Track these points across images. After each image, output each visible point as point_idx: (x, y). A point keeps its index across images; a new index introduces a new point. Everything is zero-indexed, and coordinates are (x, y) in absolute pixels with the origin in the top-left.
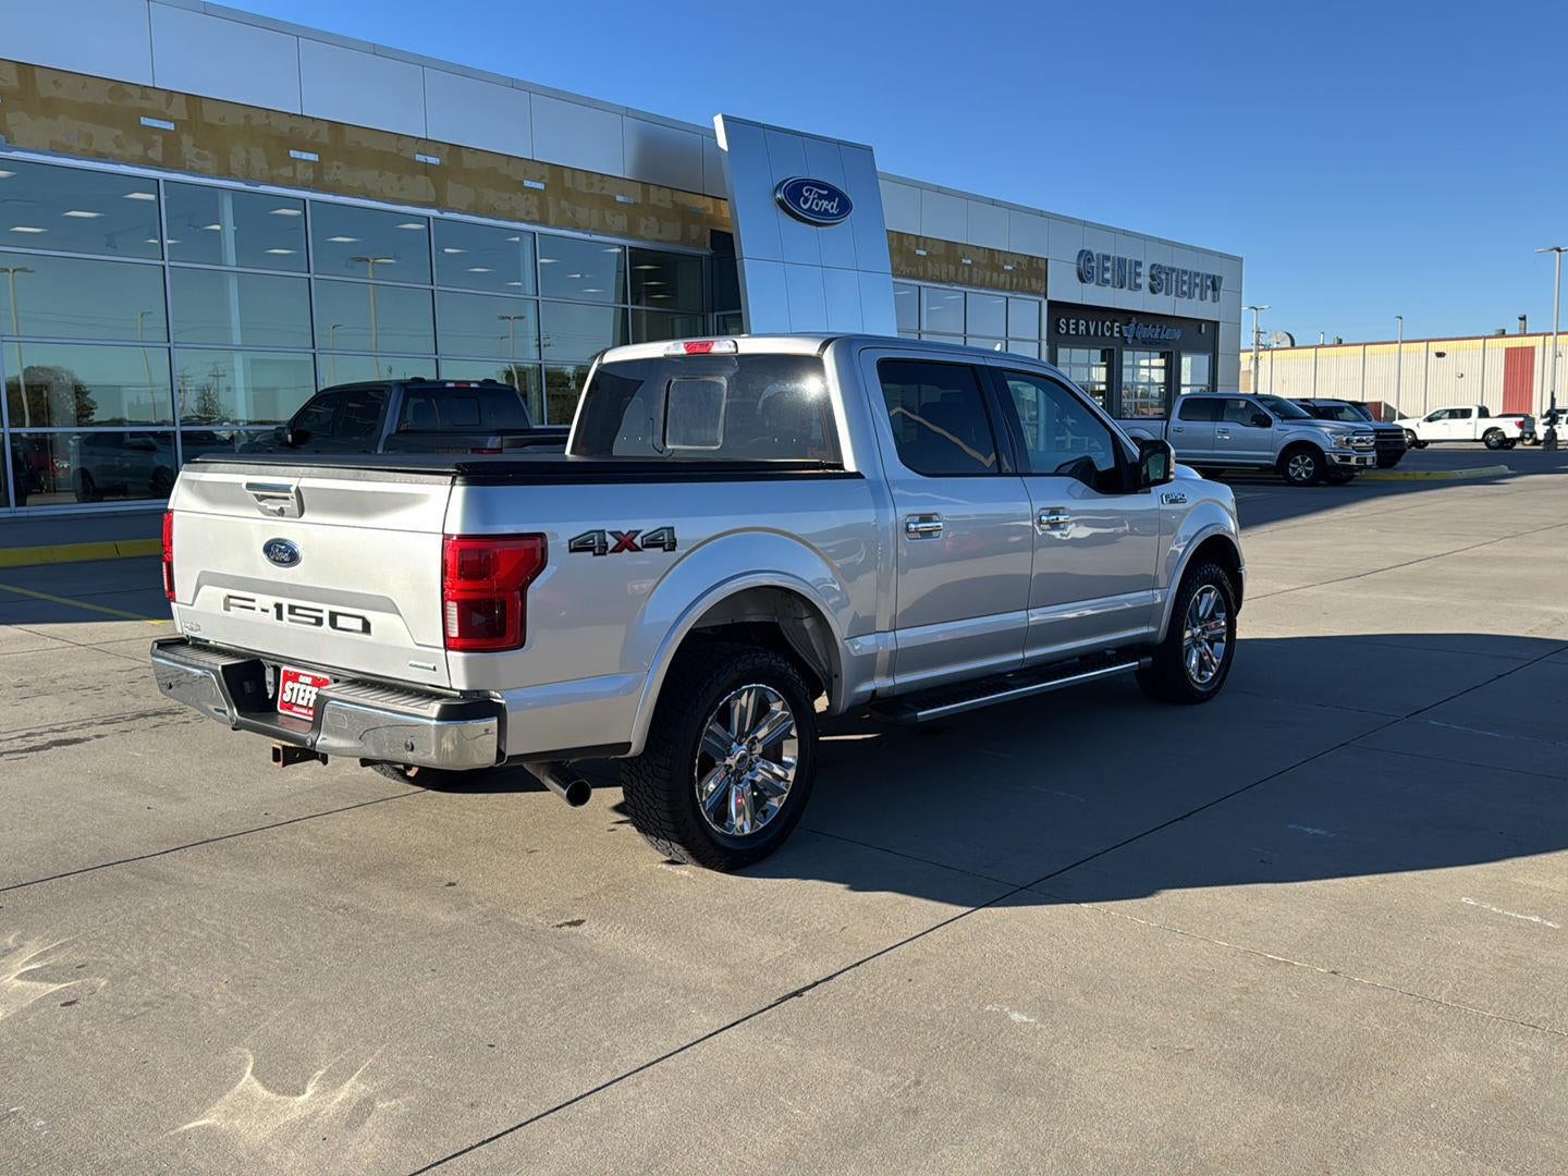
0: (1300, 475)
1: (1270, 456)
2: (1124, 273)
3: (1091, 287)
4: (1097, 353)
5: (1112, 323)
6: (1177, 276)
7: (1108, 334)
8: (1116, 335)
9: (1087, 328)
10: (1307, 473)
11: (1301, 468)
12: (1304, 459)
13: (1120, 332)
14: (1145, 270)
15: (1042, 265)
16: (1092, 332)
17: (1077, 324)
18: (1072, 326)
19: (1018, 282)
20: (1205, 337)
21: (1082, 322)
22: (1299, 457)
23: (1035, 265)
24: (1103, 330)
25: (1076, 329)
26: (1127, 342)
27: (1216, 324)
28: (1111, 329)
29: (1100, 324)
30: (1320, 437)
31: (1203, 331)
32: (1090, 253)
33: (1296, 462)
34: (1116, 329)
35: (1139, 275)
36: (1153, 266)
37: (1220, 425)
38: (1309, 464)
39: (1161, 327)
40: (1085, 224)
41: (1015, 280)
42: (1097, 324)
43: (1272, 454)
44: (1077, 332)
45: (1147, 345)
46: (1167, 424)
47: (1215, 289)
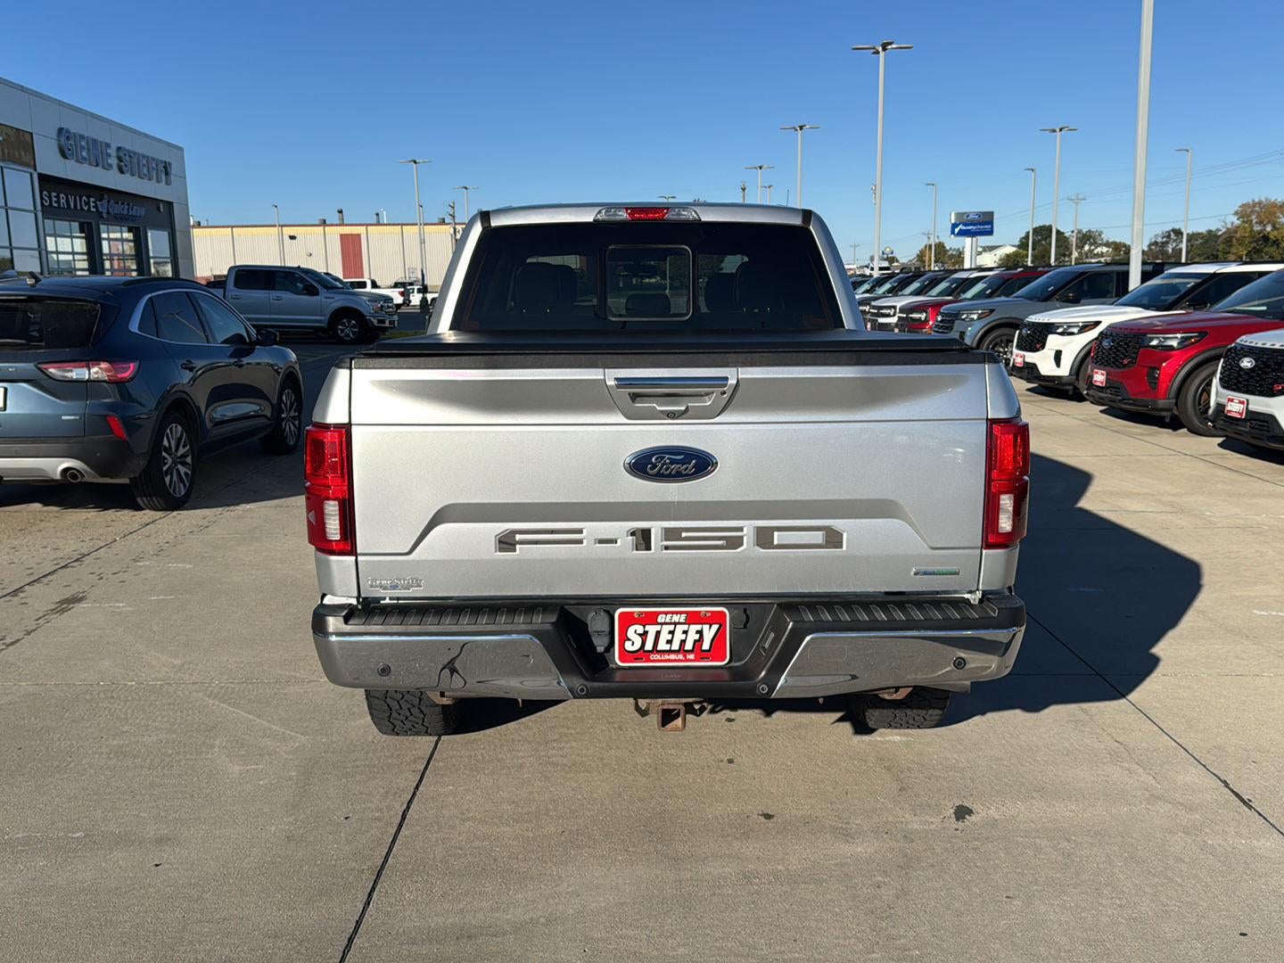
0: (348, 335)
1: (321, 320)
2: (96, 153)
3: (71, 163)
4: (76, 225)
5: (88, 197)
6: (138, 159)
7: (86, 208)
8: (93, 210)
9: (67, 201)
10: (354, 333)
11: (347, 329)
12: (349, 322)
13: (96, 207)
14: (112, 151)
15: (28, 137)
16: (72, 206)
17: (58, 197)
18: (54, 199)
19: (9, 153)
20: (165, 215)
21: (62, 195)
22: (345, 320)
23: (22, 138)
24: (81, 206)
25: (58, 202)
26: (102, 217)
27: (170, 204)
28: (87, 203)
29: (78, 198)
30: (361, 304)
31: (162, 210)
32: (68, 131)
33: (343, 324)
34: (92, 204)
35: (109, 155)
36: (119, 149)
37: (273, 294)
38: (354, 326)
39: (128, 204)
40: (60, 103)
41: (6, 151)
42: (75, 198)
43: (323, 318)
44: (59, 204)
45: (118, 220)
46: (225, 291)
47: (167, 174)
